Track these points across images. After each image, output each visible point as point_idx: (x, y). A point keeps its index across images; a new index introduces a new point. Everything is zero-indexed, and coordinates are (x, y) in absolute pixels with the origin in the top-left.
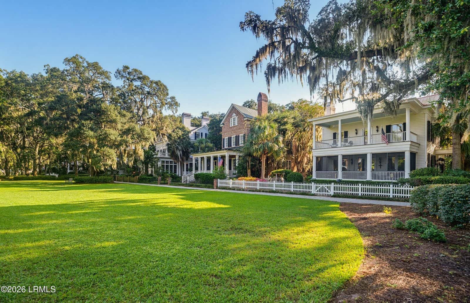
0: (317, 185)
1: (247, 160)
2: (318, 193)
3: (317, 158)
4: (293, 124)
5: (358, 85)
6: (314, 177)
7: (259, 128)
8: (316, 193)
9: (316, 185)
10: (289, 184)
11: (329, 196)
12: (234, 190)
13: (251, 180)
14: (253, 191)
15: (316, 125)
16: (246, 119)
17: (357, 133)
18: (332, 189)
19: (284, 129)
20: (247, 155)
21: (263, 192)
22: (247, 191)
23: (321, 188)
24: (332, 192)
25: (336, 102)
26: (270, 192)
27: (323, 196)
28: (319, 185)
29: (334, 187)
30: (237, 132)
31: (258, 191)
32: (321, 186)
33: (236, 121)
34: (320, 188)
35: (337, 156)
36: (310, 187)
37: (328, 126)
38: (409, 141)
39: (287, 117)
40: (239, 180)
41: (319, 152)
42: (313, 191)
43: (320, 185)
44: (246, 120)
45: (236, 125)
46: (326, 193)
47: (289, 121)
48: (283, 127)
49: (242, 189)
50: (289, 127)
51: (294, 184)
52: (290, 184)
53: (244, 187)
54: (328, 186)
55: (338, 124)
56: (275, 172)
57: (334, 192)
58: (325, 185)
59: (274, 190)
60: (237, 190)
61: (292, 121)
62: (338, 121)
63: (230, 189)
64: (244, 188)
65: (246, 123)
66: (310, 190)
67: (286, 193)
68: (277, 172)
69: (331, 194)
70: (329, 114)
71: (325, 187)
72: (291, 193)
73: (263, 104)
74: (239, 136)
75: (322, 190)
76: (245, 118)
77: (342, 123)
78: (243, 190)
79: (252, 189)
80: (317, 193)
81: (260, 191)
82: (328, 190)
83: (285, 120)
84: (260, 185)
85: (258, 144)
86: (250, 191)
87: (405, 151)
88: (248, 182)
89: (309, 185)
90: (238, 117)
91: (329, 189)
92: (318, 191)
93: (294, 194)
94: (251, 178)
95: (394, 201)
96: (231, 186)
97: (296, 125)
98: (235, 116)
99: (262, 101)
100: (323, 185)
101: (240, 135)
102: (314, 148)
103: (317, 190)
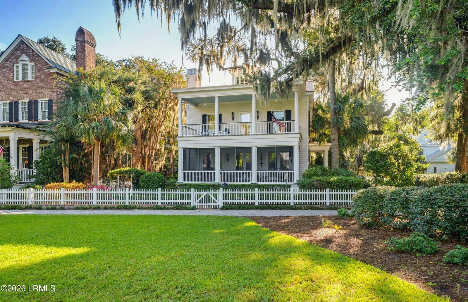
0: (199, 193)
1: (61, 150)
2: (201, 204)
3: (185, 150)
4: (144, 93)
5: (244, 51)
6: (180, 180)
7: (91, 91)
8: (196, 204)
9: (197, 193)
10: (154, 192)
11: (216, 208)
12: (40, 208)
13: (77, 188)
14: (86, 209)
15: (183, 99)
16: (55, 70)
17: (233, 118)
18: (220, 197)
19: (130, 99)
20: (63, 140)
21: (106, 208)
22: (69, 209)
23: (205, 196)
24: (220, 203)
25: (212, 69)
26: (118, 208)
27: (208, 208)
28: (201, 193)
29: (223, 194)
30: (32, 94)
31: (94, 209)
32: (205, 193)
33: (30, 72)
34: (203, 196)
35: (213, 149)
36: (189, 197)
37: (195, 103)
38: (298, 133)
39: (133, 80)
40: (49, 188)
41: (187, 142)
42: (193, 202)
43: (203, 193)
44: (54, 73)
45: (30, 78)
46: (213, 204)
47: (137, 87)
48: (129, 97)
49: (58, 207)
50: (137, 96)
51: (163, 192)
52: (156, 193)
53: (62, 201)
54: (215, 193)
55: (215, 102)
56: (117, 173)
57: (223, 203)
58: (210, 192)
59: (127, 204)
60: (48, 209)
61: (143, 88)
62: (214, 98)
63: (30, 208)
64: (62, 204)
65: (55, 79)
66: (189, 201)
67: (150, 208)
68: (121, 172)
69: (219, 206)
70: (194, 87)
71: (210, 195)
72: (158, 208)
73: (86, 49)
74: (36, 102)
75: (207, 199)
76: (51, 67)
77: (219, 101)
78: (62, 208)
79: (82, 205)
80: (199, 204)
81: (98, 208)
82: (214, 199)
83: (131, 84)
84: (99, 196)
85: (89, 121)
86: (77, 208)
87: (294, 145)
88: (71, 192)
89: (187, 193)
90: (33, 63)
91: (216, 199)
92: (200, 201)
93: (162, 209)
94: (74, 184)
95: (296, 209)
96: (31, 201)
97: (147, 96)
98: (28, 62)
99: (86, 45)
100: (208, 192)
101: (39, 100)
102: (180, 135)
103: (198, 201)
